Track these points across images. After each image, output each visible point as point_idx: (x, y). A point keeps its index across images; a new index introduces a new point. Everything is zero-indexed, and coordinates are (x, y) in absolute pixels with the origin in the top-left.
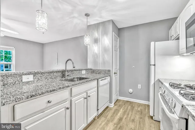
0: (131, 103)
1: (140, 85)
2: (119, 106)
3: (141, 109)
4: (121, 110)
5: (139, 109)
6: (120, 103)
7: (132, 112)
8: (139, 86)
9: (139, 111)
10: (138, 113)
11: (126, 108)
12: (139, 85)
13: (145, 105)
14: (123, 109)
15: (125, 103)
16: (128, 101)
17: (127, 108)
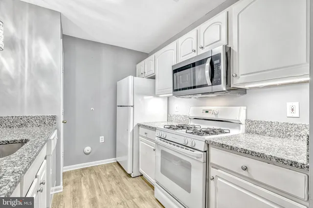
0: (90, 169)
1: (103, 137)
2: (75, 183)
3: (111, 172)
4: (83, 187)
5: (108, 173)
6: (72, 177)
7: (102, 181)
8: (102, 139)
9: (109, 176)
10: (110, 179)
11: (88, 180)
12: (101, 137)
13: (111, 164)
14: (85, 185)
15: (81, 174)
16: (83, 169)
17: (90, 179)
